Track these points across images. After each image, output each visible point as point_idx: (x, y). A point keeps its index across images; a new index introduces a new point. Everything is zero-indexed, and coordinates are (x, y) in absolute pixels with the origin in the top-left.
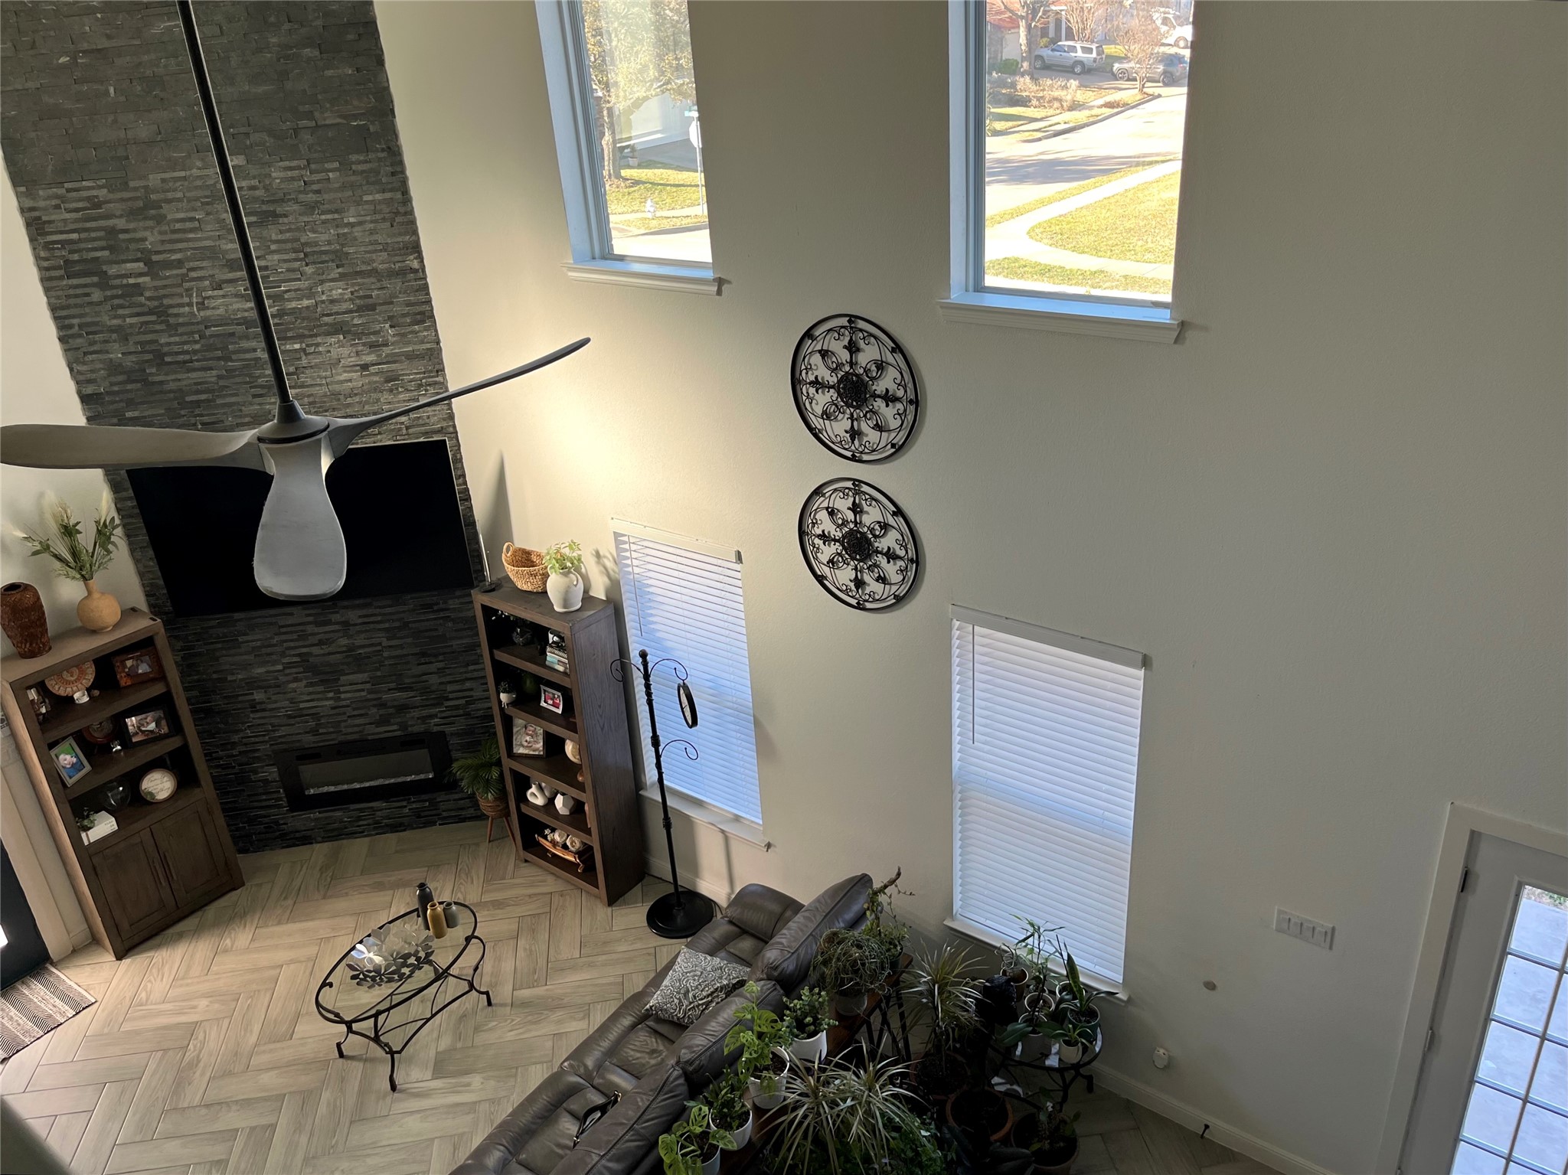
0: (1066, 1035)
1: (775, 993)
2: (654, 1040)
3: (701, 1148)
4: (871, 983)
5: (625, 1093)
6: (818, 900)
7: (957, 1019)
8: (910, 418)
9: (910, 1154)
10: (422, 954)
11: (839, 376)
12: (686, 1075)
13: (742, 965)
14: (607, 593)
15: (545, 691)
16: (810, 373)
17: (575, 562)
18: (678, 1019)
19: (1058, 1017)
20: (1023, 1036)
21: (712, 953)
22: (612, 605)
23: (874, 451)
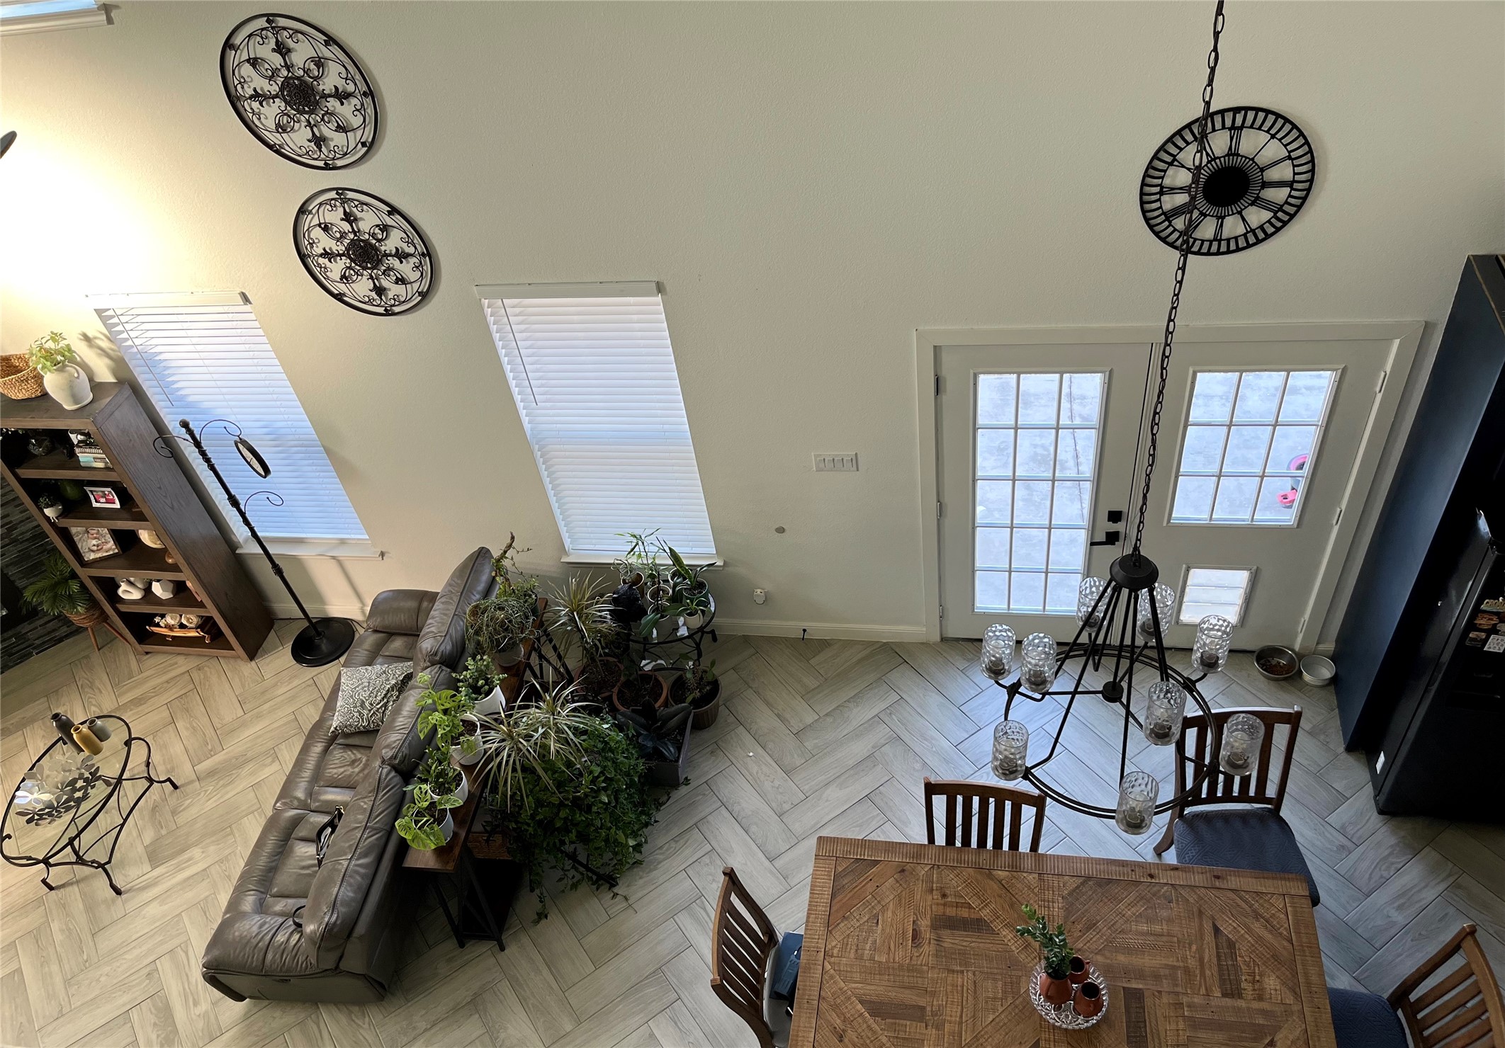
0: (687, 609)
1: (444, 673)
2: (350, 753)
3: (433, 816)
4: (522, 633)
5: (345, 805)
6: (449, 584)
7: (600, 631)
8: (370, 111)
9: (600, 746)
10: (87, 775)
11: (280, 84)
12: (394, 768)
13: (402, 662)
14: (115, 374)
15: (91, 491)
16: (246, 86)
17: (66, 353)
18: (364, 727)
19: (676, 598)
20: (655, 624)
21: (370, 663)
22: (127, 386)
23: (346, 154)
